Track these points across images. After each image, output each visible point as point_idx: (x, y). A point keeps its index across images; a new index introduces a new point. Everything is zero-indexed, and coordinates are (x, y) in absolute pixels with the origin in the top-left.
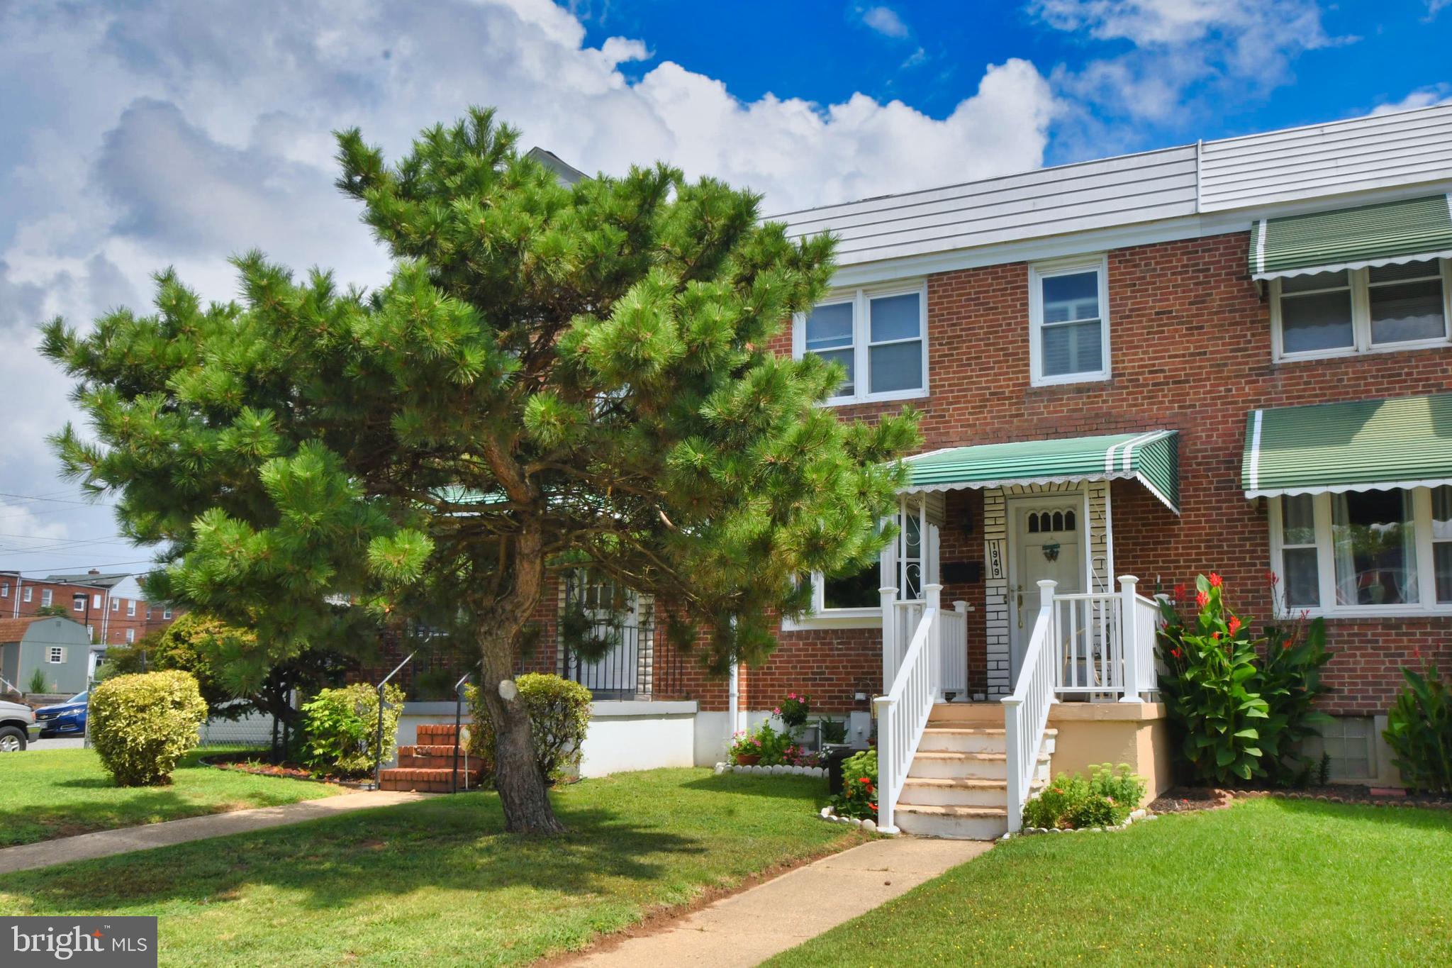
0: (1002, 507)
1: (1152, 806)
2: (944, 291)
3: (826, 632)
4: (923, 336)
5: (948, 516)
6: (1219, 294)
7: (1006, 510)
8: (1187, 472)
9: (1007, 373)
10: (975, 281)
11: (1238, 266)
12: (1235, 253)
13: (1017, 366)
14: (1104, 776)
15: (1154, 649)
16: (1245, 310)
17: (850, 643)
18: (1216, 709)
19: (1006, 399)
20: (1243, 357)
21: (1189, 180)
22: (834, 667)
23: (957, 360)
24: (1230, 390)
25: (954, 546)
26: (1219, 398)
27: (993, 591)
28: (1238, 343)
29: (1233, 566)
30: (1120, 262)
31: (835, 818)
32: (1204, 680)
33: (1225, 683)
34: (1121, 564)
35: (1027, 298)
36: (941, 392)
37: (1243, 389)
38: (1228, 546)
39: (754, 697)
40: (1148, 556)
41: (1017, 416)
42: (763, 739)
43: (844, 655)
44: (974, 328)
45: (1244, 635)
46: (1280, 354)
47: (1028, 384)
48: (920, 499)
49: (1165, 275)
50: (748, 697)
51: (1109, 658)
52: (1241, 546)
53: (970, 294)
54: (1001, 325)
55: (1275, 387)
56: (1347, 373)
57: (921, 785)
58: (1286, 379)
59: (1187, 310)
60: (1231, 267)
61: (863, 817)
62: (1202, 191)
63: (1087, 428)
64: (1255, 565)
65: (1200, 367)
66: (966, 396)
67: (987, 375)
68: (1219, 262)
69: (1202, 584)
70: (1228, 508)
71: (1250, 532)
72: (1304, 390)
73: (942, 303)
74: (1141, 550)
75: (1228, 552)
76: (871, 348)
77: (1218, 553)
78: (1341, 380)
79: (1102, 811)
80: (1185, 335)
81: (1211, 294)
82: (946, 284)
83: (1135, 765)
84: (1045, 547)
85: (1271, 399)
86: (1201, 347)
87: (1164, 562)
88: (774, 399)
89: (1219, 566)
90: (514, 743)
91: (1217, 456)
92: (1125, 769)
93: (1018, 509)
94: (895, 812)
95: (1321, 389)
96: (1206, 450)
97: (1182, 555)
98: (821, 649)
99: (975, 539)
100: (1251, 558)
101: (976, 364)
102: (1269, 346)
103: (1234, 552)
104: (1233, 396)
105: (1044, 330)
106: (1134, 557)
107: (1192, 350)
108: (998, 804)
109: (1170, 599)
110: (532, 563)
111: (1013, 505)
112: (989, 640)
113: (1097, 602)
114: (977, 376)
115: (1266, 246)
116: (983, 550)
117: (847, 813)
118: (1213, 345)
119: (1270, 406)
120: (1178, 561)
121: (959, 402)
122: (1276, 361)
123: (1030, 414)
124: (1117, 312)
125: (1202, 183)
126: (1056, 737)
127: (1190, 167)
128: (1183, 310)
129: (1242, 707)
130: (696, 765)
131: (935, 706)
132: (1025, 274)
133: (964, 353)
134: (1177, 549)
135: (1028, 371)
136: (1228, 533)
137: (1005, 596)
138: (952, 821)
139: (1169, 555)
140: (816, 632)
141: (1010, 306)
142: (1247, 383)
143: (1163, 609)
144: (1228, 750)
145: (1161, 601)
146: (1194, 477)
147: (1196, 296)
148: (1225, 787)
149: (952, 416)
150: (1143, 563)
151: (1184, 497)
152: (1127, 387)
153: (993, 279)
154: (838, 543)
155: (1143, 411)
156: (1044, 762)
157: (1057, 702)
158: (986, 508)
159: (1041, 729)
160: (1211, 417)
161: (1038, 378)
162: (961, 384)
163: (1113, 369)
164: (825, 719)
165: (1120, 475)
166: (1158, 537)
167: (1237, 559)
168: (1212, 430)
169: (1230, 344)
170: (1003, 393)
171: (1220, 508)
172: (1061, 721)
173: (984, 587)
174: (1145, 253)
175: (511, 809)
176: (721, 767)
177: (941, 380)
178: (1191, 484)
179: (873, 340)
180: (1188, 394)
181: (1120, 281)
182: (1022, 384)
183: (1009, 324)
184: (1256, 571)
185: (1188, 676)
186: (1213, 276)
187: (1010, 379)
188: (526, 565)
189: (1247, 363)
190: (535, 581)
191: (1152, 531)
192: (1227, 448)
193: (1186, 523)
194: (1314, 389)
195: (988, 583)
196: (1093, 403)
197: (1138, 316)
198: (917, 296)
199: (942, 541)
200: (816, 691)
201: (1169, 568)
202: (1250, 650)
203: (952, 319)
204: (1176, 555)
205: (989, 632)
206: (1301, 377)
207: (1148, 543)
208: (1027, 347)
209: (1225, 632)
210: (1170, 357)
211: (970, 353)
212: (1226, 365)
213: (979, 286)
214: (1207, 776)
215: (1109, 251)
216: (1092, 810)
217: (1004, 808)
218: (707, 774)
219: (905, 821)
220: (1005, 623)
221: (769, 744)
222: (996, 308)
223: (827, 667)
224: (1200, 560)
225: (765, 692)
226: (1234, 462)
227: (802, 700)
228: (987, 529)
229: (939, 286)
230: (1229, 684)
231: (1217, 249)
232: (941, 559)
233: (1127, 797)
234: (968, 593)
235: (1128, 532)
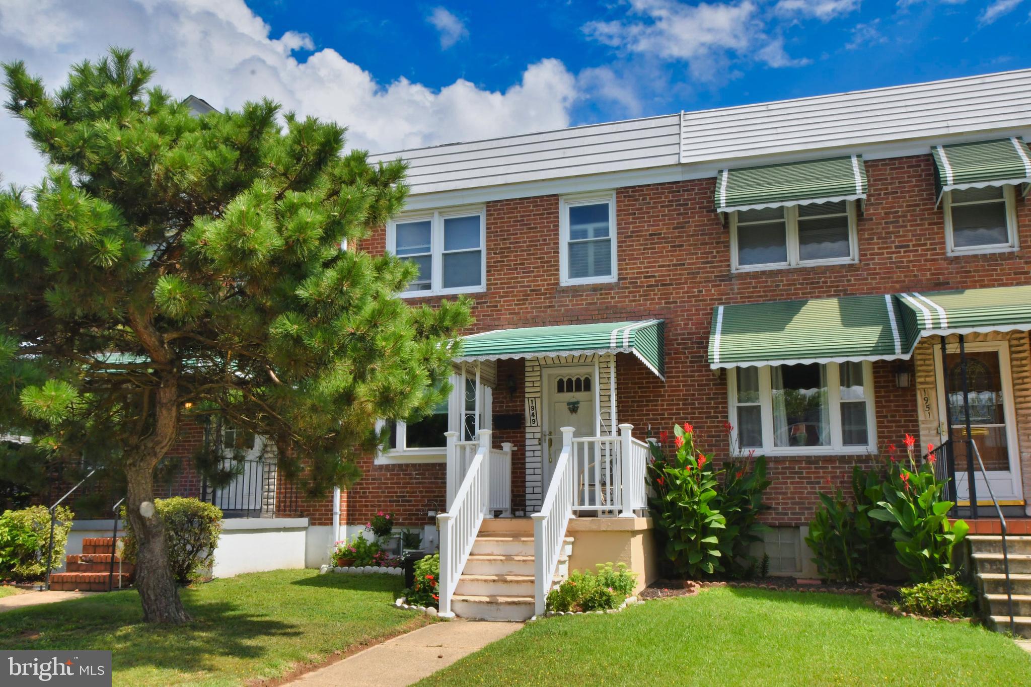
0: (538, 373)
1: (642, 594)
2: (498, 214)
3: (407, 465)
4: (483, 247)
5: (499, 380)
6: (695, 221)
7: (541, 376)
8: (670, 349)
9: (543, 276)
10: (521, 208)
11: (708, 202)
12: (706, 193)
13: (550, 270)
14: (607, 572)
15: (645, 478)
16: (712, 234)
17: (424, 474)
18: (688, 522)
19: (541, 294)
20: (710, 267)
21: (674, 139)
22: (413, 492)
23: (507, 265)
24: (701, 291)
25: (503, 402)
26: (694, 296)
27: (531, 436)
28: (707, 258)
29: (702, 418)
30: (625, 197)
31: (406, 606)
32: (680, 501)
33: (695, 503)
34: (624, 416)
35: (558, 221)
36: (495, 289)
37: (710, 290)
38: (698, 404)
39: (352, 515)
40: (642, 411)
41: (550, 307)
42: (358, 546)
43: (420, 483)
44: (519, 242)
45: (708, 467)
46: (736, 266)
47: (558, 284)
48: (476, 366)
49: (657, 207)
50: (348, 515)
51: (612, 484)
52: (708, 404)
53: (517, 217)
54: (539, 241)
55: (732, 289)
56: (782, 281)
57: (472, 580)
58: (740, 284)
59: (672, 233)
60: (703, 203)
61: (427, 606)
62: (683, 148)
63: (600, 317)
64: (717, 417)
65: (680, 274)
66: (513, 292)
67: (528, 277)
68: (695, 199)
69: (678, 431)
70: (699, 376)
71: (714, 394)
72: (752, 292)
73: (497, 223)
74: (638, 406)
75: (698, 408)
76: (444, 255)
77: (692, 409)
78: (778, 286)
79: (604, 598)
80: (670, 251)
81: (688, 222)
82: (499, 210)
83: (629, 563)
84: (569, 404)
85: (730, 298)
86: (681, 260)
87: (653, 415)
88: (354, 284)
89: (692, 418)
90: (151, 551)
91: (692, 339)
92: (622, 567)
93: (549, 376)
94: (452, 601)
95: (764, 291)
96: (684, 334)
97: (666, 410)
98: (403, 479)
99: (519, 397)
100: (715, 412)
101: (521, 269)
102: (729, 260)
103: (703, 408)
104: (703, 296)
105: (571, 245)
106: (632, 411)
107: (675, 262)
108: (529, 594)
109: (657, 442)
110: (169, 410)
111: (546, 372)
112: (528, 472)
113: (603, 444)
114: (521, 277)
115: (727, 188)
116: (524, 405)
117: (416, 602)
118: (690, 259)
119: (729, 303)
120: (663, 414)
121: (508, 296)
122: (733, 271)
123: (559, 306)
124: (622, 233)
125: (683, 142)
126: (573, 543)
127: (675, 130)
128: (669, 233)
129: (707, 521)
130: (307, 567)
131: (485, 521)
132: (557, 204)
133: (512, 261)
134: (663, 405)
135: (558, 275)
136: (699, 394)
137: (540, 439)
138: (494, 607)
139: (657, 410)
140: (400, 466)
141: (545, 227)
142: (713, 286)
143: (653, 449)
144: (697, 552)
145: (651, 443)
146: (675, 353)
147: (678, 223)
148: (695, 579)
149: (502, 306)
150: (638, 415)
151: (668, 368)
152: (628, 288)
153: (534, 206)
154: (404, 395)
155: (640, 305)
156: (563, 562)
157: (573, 517)
158: (527, 374)
159: (561, 537)
160: (688, 311)
161: (565, 280)
162: (510, 283)
163: (619, 274)
164: (405, 531)
165: (621, 350)
166: (649, 396)
167: (705, 413)
168: (688, 320)
169: (702, 258)
170: (540, 290)
171: (693, 376)
172: (577, 532)
173: (524, 433)
174: (642, 191)
175: (148, 604)
176: (325, 568)
177: (495, 279)
178: (673, 359)
179: (445, 249)
180: (672, 294)
181: (624, 210)
182: (554, 284)
183: (545, 240)
184: (718, 422)
185: (669, 498)
186: (690, 209)
187: (545, 280)
188: (164, 412)
189: (713, 272)
190: (171, 424)
191: (646, 392)
192: (698, 333)
193: (669, 387)
194: (759, 292)
195: (527, 430)
196: (604, 298)
197: (637, 236)
198: (479, 217)
199: (494, 399)
200: (399, 510)
201: (657, 419)
202: (713, 479)
203: (503, 235)
204: (662, 410)
205: (527, 466)
206: (751, 283)
207: (642, 401)
208: (558, 257)
209: (695, 465)
210: (659, 266)
211: (516, 260)
212: (698, 273)
213: (524, 212)
214: (682, 571)
215: (617, 189)
216: (597, 598)
217: (533, 597)
218: (314, 573)
219: (459, 608)
220: (539, 459)
221: (362, 550)
222: (536, 228)
223: (407, 492)
224: (679, 414)
225: (361, 510)
226: (703, 344)
227: (388, 517)
228: (527, 390)
229: (495, 210)
230: (697, 503)
231: (694, 190)
232: (493, 411)
233: (623, 588)
234: (512, 437)
235: (628, 393)
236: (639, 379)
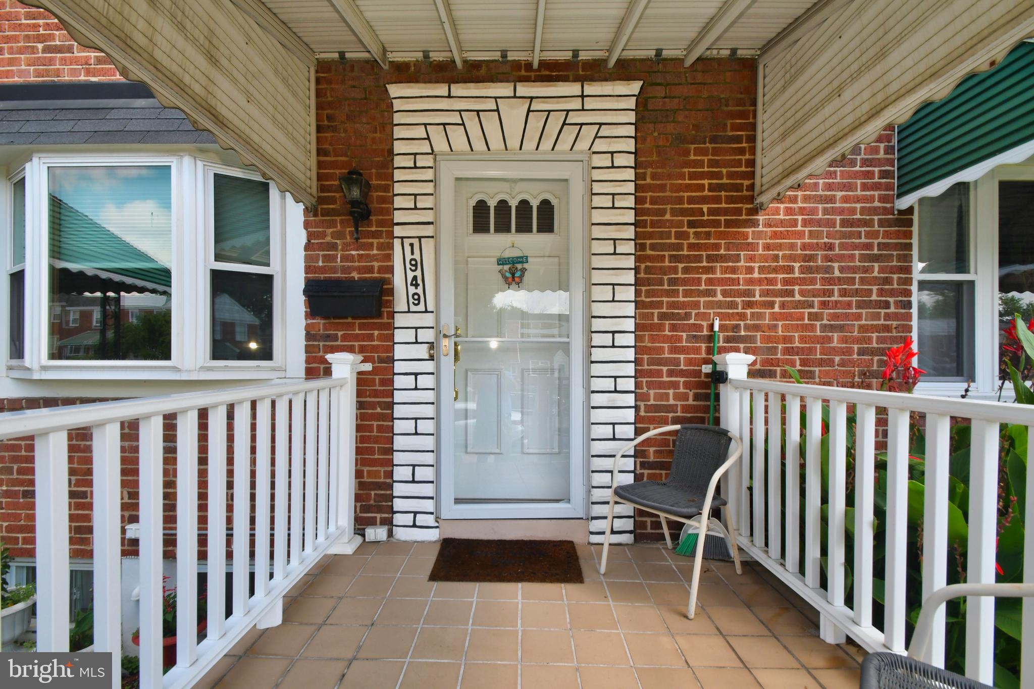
0: (428, 175)
5: (320, 188)
7: (436, 182)
25: (333, 247)
27: (408, 336)
29: (849, 305)
34: (649, 294)
38: (842, 269)
40: (698, 282)
52: (866, 270)
64: (887, 305)
70: (845, 199)
71: (882, 246)
77: (826, 281)
84: (501, 262)
87: (725, 293)
89: (824, 305)
93: (458, 184)
97: (760, 282)
99: (376, 235)
100: (881, 292)
103: (852, 281)
106: (672, 282)
111: (449, 171)
112: (399, 426)
116: (389, 257)
134: (750, 270)
136: (843, 246)
137: (431, 345)
139: (736, 282)
150: (687, 293)
158: (399, 175)
166: (717, 247)
167: (857, 292)
171: (832, 200)
173: (391, 327)
184: (888, 317)
191: (708, 235)
195: (399, 320)
199: (310, 236)
201: (734, 305)
204: (750, 282)
205: (398, 411)
207: (699, 259)
220: (430, 396)
224: (791, 293)
228: (399, 217)
232: (308, 269)
234: (356, 338)
235: (662, 235)
236: (691, 200)
